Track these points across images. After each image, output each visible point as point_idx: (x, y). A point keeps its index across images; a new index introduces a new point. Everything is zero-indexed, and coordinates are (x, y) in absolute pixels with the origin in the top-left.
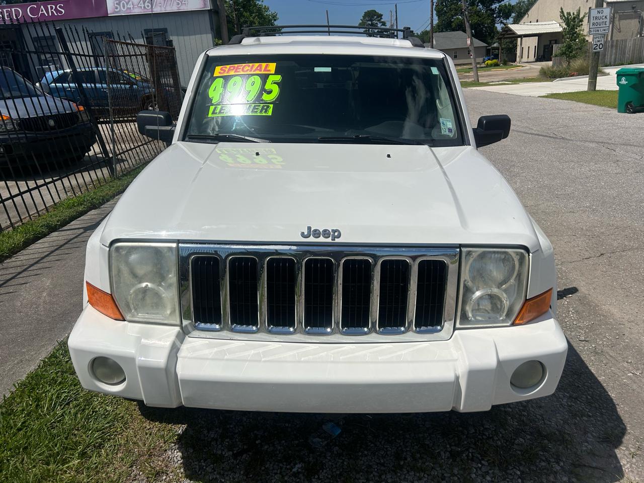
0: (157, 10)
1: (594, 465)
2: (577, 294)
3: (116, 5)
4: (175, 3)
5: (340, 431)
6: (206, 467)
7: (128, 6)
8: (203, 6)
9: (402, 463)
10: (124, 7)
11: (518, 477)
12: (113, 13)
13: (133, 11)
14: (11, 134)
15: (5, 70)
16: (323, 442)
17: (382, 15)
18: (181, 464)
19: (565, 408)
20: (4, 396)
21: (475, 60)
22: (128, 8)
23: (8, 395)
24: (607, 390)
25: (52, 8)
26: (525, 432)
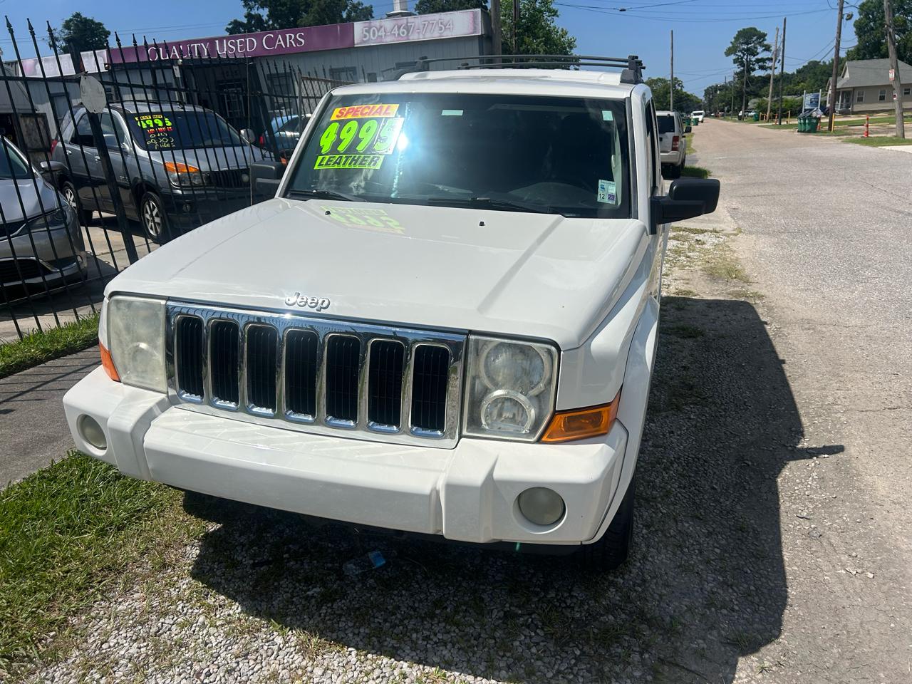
0: (414, 37)
1: (693, 667)
2: (839, 455)
3: (365, 33)
4: (437, 28)
5: (384, 562)
6: (217, 569)
7: (380, 34)
8: (471, 31)
9: (438, 612)
10: (374, 34)
11: (573, 656)
12: (360, 43)
13: (384, 40)
14: (196, 190)
15: (207, 114)
16: (356, 570)
17: (765, 35)
18: (194, 561)
19: (703, 593)
20: (53, 461)
21: (900, 105)
22: (379, 36)
23: (58, 461)
24: (789, 584)
25: (290, 37)
26: (622, 610)
